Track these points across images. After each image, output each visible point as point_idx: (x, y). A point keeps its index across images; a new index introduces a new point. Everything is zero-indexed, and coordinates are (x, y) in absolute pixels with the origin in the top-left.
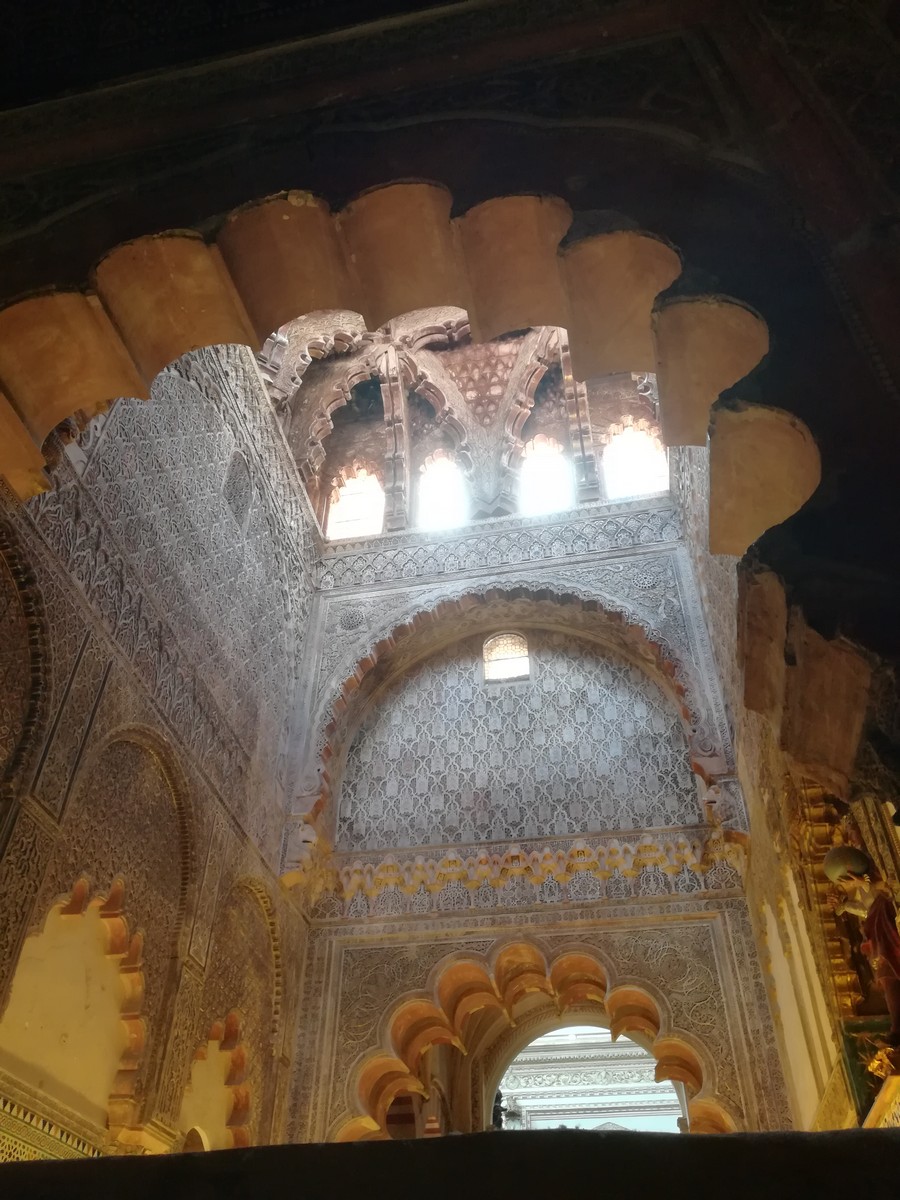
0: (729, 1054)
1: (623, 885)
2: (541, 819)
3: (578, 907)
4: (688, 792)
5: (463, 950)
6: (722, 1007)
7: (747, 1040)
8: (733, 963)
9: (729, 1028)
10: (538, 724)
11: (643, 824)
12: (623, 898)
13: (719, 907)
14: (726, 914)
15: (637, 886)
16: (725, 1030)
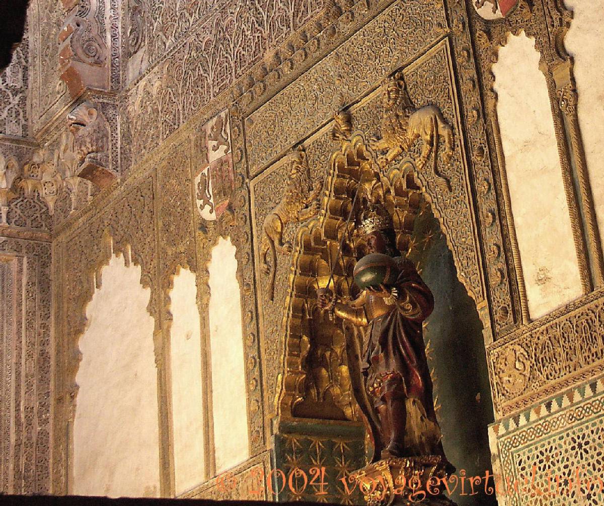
7: (18, 418)
8: (19, 323)
13: (18, 249)
14: (25, 259)
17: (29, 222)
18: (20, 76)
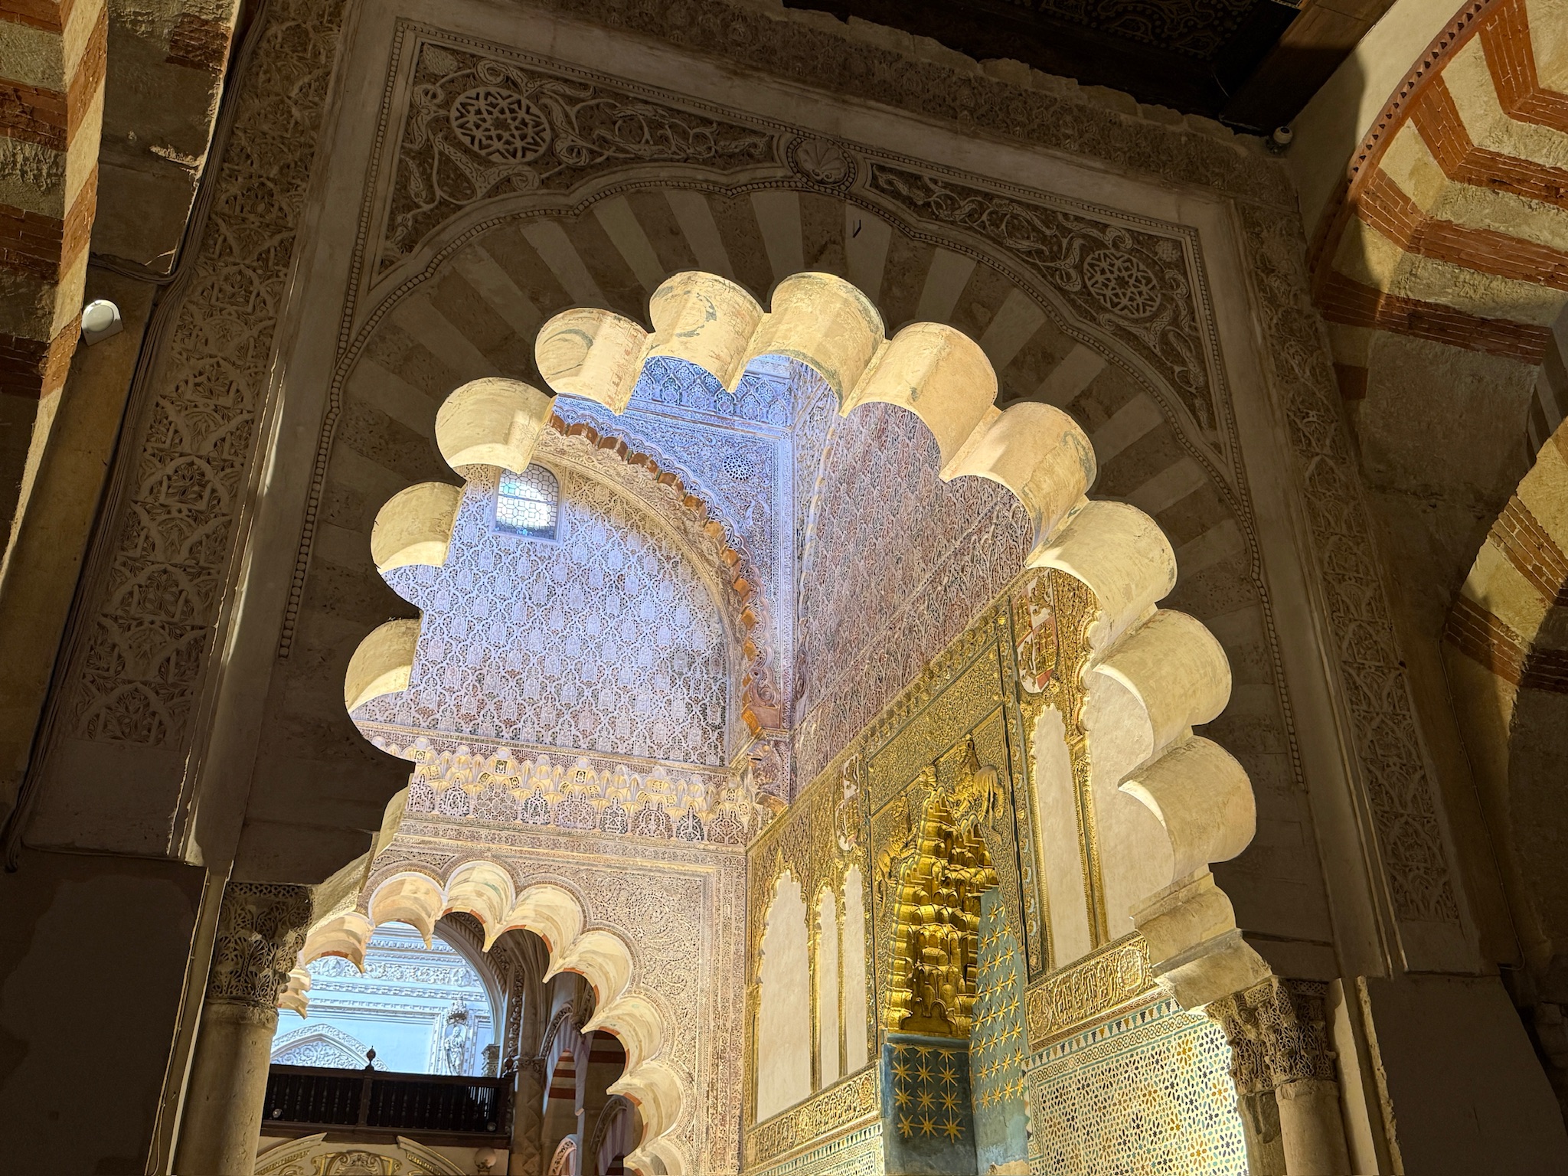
0: (693, 1019)
1: (620, 819)
2: (542, 725)
3: (564, 834)
4: (715, 727)
5: (415, 861)
6: (696, 969)
7: (715, 1007)
8: (718, 925)
9: (699, 992)
10: (558, 603)
11: (659, 754)
12: (617, 833)
13: (717, 863)
14: (723, 872)
15: (635, 823)
16: (695, 994)
17: (727, 838)
18: (719, 714)
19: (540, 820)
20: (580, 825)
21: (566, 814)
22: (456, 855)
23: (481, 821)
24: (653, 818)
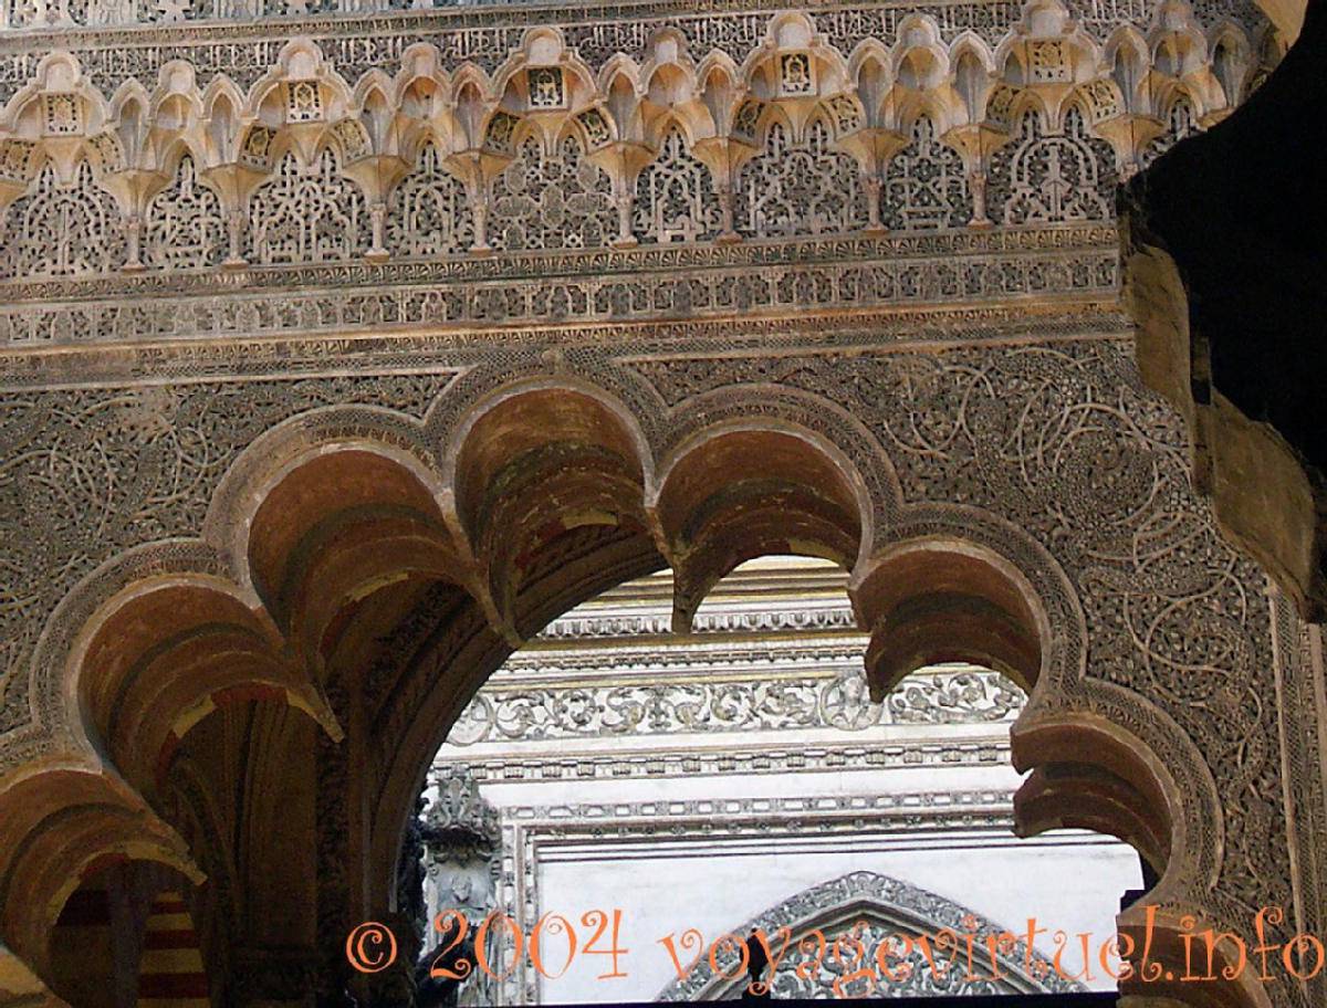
0: (1269, 767)
1: (944, 181)
3: (772, 259)
5: (341, 404)
6: (1261, 613)
9: (1278, 683)
12: (942, 226)
15: (996, 186)
16: (1266, 688)
19: (689, 227)
20: (816, 222)
21: (769, 191)
22: (461, 370)
23: (516, 257)
24: (1053, 160)
